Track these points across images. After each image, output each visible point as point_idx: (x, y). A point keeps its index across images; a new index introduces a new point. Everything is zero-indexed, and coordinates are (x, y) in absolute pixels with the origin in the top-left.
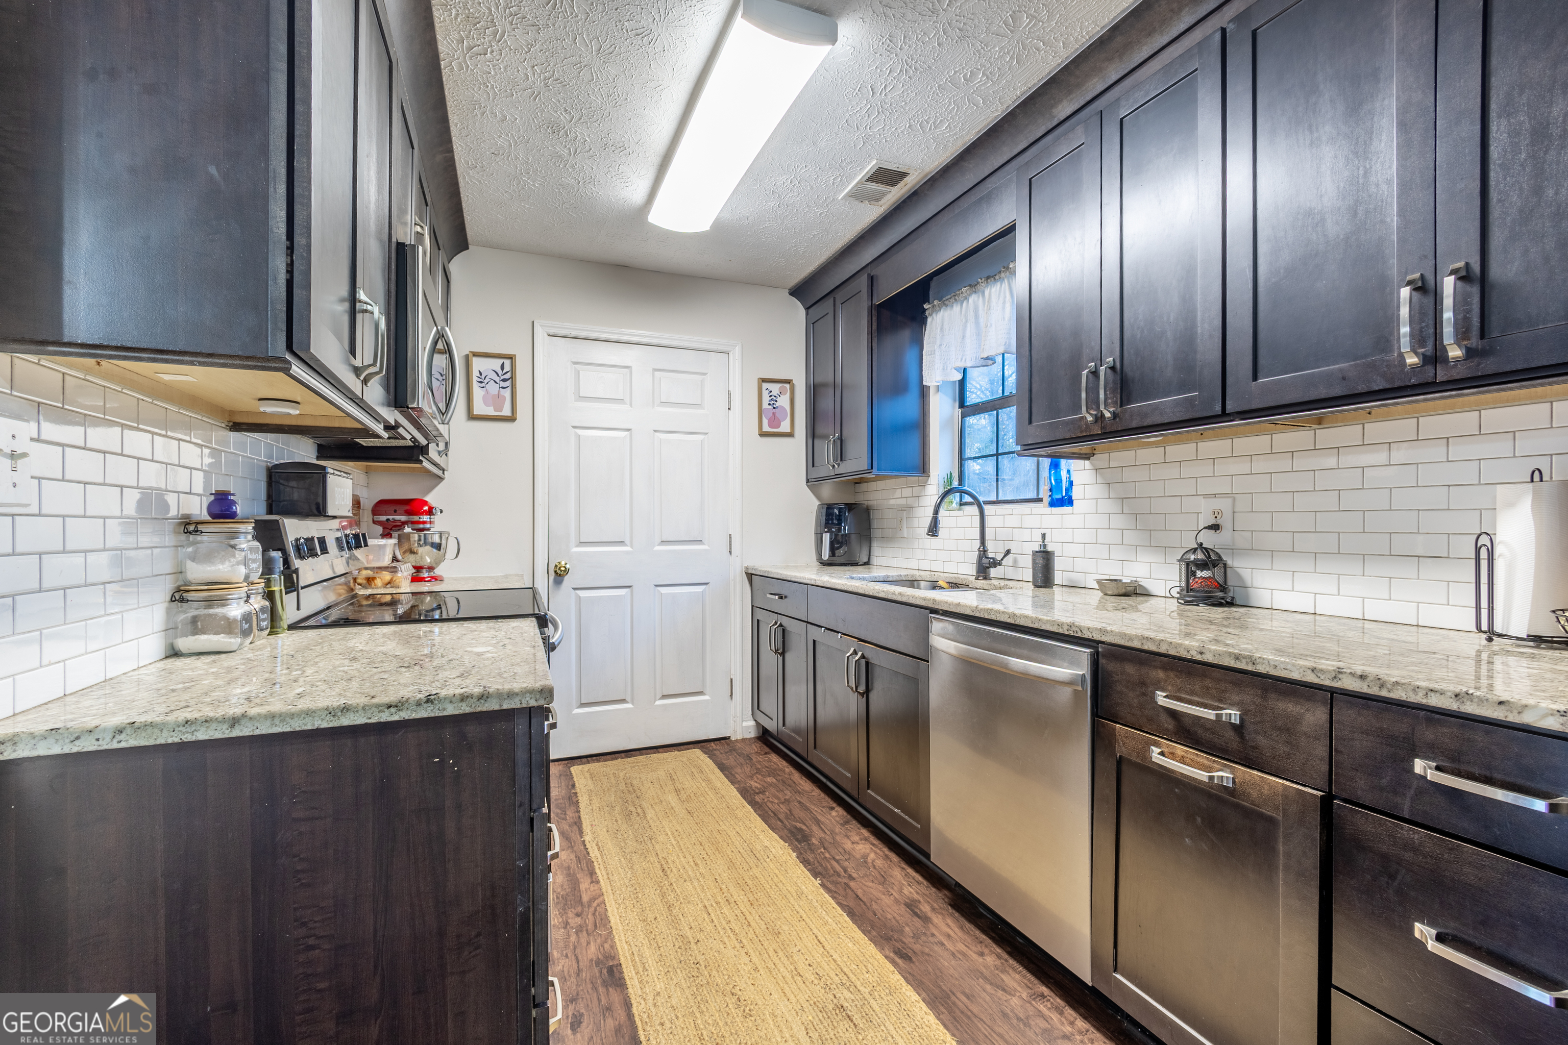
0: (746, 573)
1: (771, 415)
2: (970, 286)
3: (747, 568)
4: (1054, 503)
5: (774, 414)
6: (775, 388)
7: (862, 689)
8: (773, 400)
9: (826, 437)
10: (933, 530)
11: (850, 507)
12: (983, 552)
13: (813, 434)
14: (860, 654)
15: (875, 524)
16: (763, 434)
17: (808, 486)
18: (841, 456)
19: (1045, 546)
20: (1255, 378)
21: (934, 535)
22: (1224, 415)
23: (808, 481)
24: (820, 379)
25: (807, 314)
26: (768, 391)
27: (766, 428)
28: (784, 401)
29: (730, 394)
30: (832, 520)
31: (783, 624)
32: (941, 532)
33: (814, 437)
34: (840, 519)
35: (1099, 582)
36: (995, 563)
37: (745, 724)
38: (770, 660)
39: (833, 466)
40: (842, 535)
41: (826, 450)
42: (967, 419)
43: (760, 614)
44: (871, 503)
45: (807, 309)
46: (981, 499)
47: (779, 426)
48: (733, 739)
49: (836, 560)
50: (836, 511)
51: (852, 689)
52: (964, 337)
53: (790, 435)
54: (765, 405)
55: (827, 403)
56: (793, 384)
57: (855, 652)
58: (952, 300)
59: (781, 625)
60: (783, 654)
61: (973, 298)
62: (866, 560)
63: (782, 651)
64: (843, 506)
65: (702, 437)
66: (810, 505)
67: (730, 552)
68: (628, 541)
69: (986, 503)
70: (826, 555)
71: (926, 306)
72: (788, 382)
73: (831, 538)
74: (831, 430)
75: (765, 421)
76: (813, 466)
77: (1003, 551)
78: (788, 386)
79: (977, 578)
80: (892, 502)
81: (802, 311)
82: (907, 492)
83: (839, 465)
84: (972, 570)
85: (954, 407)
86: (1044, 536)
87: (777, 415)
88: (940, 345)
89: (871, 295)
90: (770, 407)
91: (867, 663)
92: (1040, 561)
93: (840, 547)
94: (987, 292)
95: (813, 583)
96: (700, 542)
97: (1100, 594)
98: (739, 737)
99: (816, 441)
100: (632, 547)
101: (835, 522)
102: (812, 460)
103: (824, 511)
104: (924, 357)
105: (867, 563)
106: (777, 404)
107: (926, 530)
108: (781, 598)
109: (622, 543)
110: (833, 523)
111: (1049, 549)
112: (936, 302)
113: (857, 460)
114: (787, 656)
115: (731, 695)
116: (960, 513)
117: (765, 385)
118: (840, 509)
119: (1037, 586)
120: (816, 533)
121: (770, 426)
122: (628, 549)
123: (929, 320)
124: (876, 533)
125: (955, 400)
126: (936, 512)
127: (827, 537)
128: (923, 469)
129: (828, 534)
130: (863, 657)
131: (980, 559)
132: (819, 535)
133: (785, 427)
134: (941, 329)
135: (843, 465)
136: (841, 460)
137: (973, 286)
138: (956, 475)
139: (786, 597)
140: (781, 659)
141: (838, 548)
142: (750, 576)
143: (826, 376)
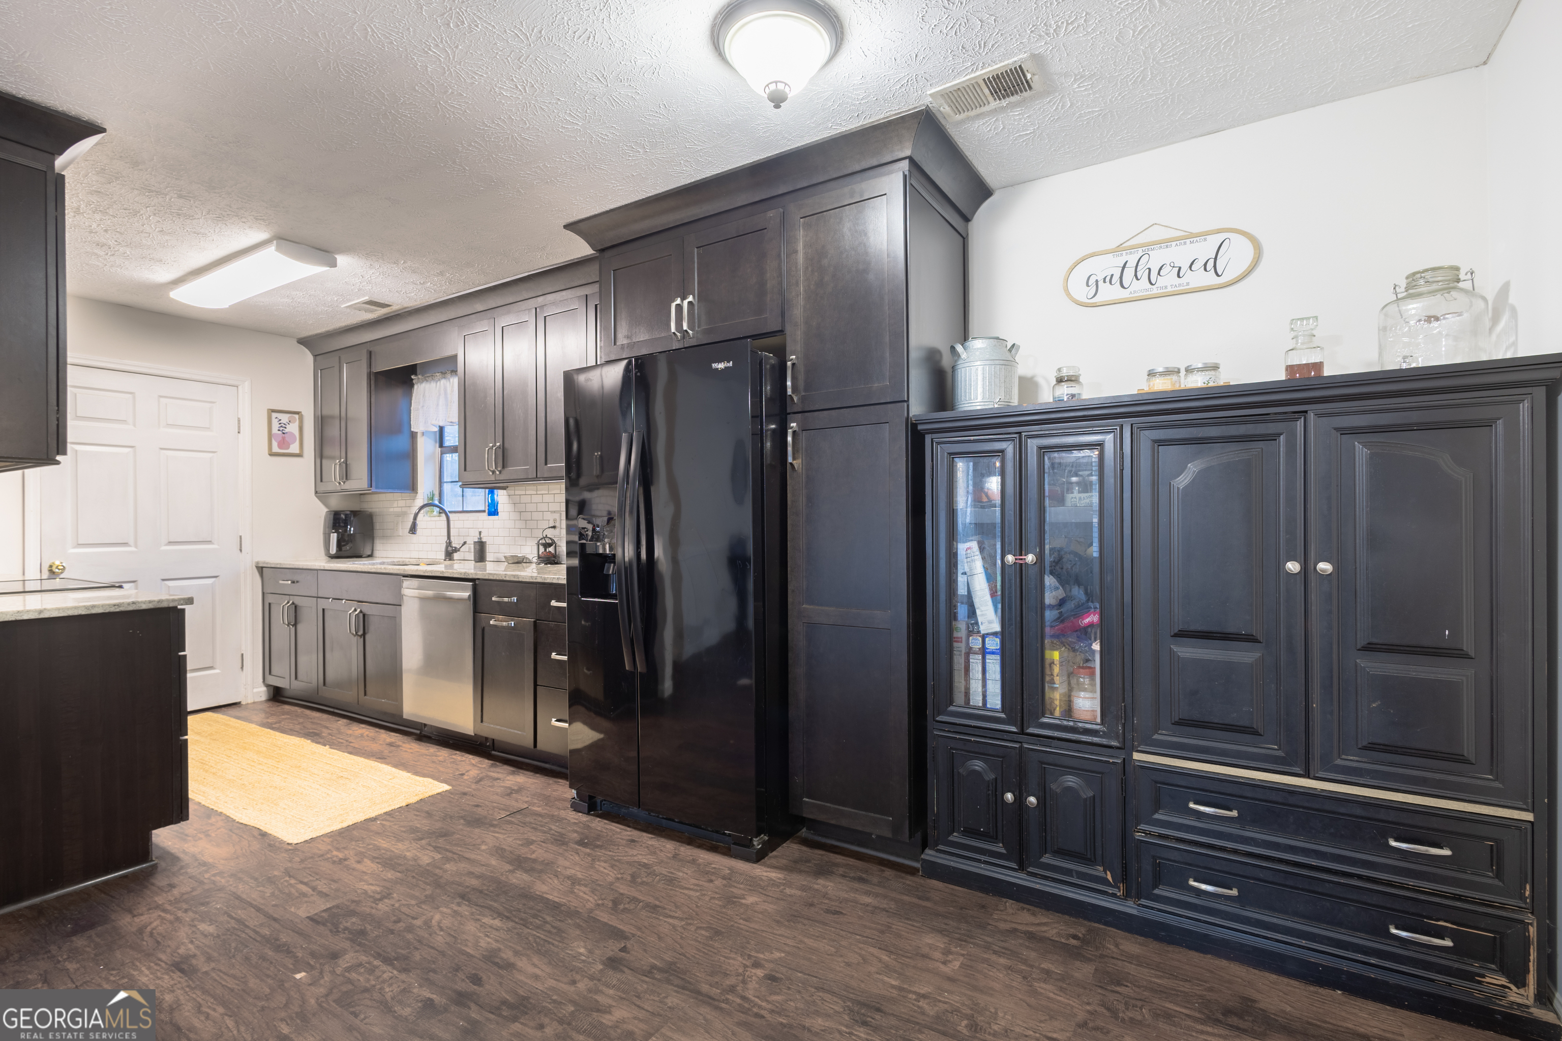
0: (257, 567)
1: (281, 439)
2: (442, 372)
3: (257, 563)
4: (490, 514)
5: (284, 438)
6: (285, 418)
7: (361, 633)
8: (282, 427)
9: (333, 458)
10: (413, 529)
11: (355, 513)
12: (449, 544)
13: (321, 454)
14: (358, 610)
15: (377, 526)
16: (272, 454)
17: (316, 496)
18: (346, 475)
19: (481, 538)
20: (546, 464)
21: (413, 533)
22: (536, 478)
23: (316, 492)
24: (326, 412)
25: (315, 361)
26: (277, 420)
27: (276, 449)
28: (293, 428)
29: (239, 420)
30: (339, 523)
31: (295, 602)
32: (419, 531)
33: (322, 457)
34: (346, 522)
35: (505, 557)
36: (456, 550)
37: (255, 690)
38: (282, 631)
39: (340, 483)
40: (348, 535)
41: (333, 469)
42: (445, 455)
43: (270, 599)
44: (374, 510)
45: (315, 356)
46: (447, 510)
47: (288, 448)
48: (243, 703)
49: (341, 553)
50: (343, 516)
51: (353, 634)
52: (438, 405)
53: (299, 455)
54: (275, 430)
55: (333, 431)
56: (302, 415)
57: (355, 610)
58: (430, 378)
59: (293, 603)
60: (295, 625)
61: (443, 381)
62: (369, 553)
63: (295, 623)
64: (348, 513)
65: (211, 455)
66: (320, 512)
67: (241, 550)
68: (131, 542)
69: (450, 512)
70: (333, 550)
71: (413, 377)
72: (297, 413)
73: (338, 537)
74: (338, 453)
75: (275, 444)
76: (321, 481)
77: (462, 543)
78: (297, 416)
79: (445, 560)
80: (391, 510)
81: (310, 358)
82: (402, 503)
83: (344, 483)
84: (442, 555)
85: (435, 447)
86: (480, 533)
87: (287, 439)
88: (423, 406)
89: (370, 365)
90: (280, 432)
91: (364, 615)
92: (477, 547)
93: (347, 544)
94: (451, 380)
95: (322, 568)
96: (210, 542)
97: (506, 563)
98: (250, 701)
99: (324, 461)
100: (136, 546)
101: (342, 524)
102: (320, 476)
103: (332, 517)
104: (412, 412)
105: (370, 556)
106: (286, 430)
107: (408, 530)
108: (293, 582)
109: (125, 544)
110: (340, 526)
111: (484, 540)
112: (420, 377)
113: (359, 480)
114: (299, 627)
115: (242, 668)
116: (438, 518)
117: (274, 415)
118: (346, 515)
119: (476, 562)
120: (324, 534)
121: (280, 447)
122: (133, 549)
123: (416, 387)
124: (378, 533)
125: (436, 442)
126: (415, 518)
127: (334, 537)
128: (412, 487)
129: (336, 534)
130: (361, 612)
131: (447, 547)
132: (327, 535)
133: (294, 448)
134: (423, 396)
135: (348, 483)
136: (347, 479)
137: (444, 374)
138: (437, 493)
139: (297, 582)
140: (293, 629)
141: (344, 545)
142: (261, 569)
143: (332, 409)
